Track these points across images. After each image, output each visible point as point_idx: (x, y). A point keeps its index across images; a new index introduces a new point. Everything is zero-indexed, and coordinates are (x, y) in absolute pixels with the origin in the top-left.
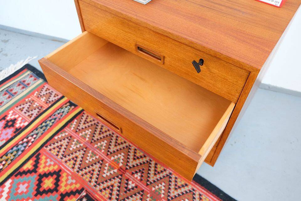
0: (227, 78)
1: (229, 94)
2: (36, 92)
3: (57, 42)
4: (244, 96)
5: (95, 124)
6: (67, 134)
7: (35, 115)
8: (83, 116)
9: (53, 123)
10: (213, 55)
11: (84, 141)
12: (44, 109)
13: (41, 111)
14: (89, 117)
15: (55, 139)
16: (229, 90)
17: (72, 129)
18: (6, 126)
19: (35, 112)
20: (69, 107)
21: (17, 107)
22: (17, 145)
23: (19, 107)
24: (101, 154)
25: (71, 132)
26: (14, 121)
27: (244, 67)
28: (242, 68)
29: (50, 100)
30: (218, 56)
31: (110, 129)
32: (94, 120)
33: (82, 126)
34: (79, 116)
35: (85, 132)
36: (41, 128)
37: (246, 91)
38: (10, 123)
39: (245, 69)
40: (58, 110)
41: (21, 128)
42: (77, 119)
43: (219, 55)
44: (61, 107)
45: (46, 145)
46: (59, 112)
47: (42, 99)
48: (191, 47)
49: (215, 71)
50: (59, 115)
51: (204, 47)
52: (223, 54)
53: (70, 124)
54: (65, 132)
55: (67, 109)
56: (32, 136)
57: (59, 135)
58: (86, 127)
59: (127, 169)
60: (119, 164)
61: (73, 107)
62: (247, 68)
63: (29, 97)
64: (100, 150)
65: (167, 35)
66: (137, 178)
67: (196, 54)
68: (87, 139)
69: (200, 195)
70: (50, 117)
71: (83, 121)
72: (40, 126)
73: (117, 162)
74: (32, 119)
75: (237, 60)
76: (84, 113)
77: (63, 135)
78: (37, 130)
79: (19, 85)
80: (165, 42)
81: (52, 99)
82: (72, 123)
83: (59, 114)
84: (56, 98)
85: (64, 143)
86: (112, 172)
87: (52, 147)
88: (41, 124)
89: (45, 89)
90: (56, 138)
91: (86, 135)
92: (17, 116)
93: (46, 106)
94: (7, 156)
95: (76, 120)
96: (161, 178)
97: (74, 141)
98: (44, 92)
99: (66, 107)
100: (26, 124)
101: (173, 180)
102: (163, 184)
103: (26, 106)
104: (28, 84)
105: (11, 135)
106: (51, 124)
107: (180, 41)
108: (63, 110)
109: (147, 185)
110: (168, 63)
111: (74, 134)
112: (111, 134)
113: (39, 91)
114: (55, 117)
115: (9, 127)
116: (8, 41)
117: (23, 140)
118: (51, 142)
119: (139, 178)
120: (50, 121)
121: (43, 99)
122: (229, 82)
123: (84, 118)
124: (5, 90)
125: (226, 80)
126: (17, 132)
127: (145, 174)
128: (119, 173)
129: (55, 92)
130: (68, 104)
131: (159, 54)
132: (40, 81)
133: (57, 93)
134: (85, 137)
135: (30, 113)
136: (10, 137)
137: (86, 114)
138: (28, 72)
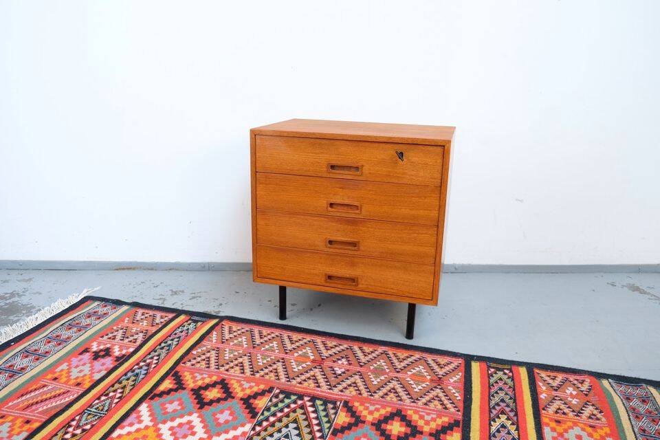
0: (426, 162)
1: (432, 179)
2: (127, 319)
3: (126, 270)
5: (247, 331)
6: (209, 347)
8: (222, 328)
9: (178, 341)
10: (411, 143)
11: (241, 349)
12: (153, 332)
13: (149, 334)
14: (234, 327)
15: (193, 354)
16: (431, 174)
17: (214, 341)
18: (96, 356)
19: (140, 338)
20: (194, 324)
21: (102, 337)
22: (132, 370)
23: (105, 338)
24: (277, 354)
25: (215, 344)
26: (107, 352)
27: (438, 143)
28: (437, 146)
29: (157, 322)
31: (274, 332)
32: (243, 328)
33: (228, 336)
35: (236, 340)
36: (162, 349)
38: (103, 353)
39: (440, 146)
40: (179, 328)
41: (124, 355)
43: (416, 141)
44: (182, 326)
45: (183, 361)
46: (180, 330)
47: (141, 323)
48: (390, 143)
51: (402, 138)
53: (207, 337)
54: (205, 345)
55: (191, 326)
56: (152, 358)
57: (197, 349)
58: (235, 336)
59: (323, 359)
60: (309, 357)
61: (199, 323)
62: (441, 144)
64: (274, 351)
65: (365, 139)
66: (343, 364)
68: (245, 346)
69: (434, 360)
70: (169, 337)
71: (226, 332)
72: (159, 347)
73: (305, 356)
76: (222, 325)
77: (204, 348)
78: (155, 352)
79: (89, 317)
80: (363, 148)
81: (159, 320)
82: (210, 335)
83: (182, 332)
84: (166, 319)
85: (211, 355)
86: (304, 365)
87: (193, 362)
88: (160, 344)
89: (139, 313)
90: (194, 352)
91: (240, 342)
92: (108, 346)
93: (154, 329)
94: (120, 383)
95: (215, 333)
96: (375, 357)
97: (225, 351)
98: (139, 317)
99: (189, 325)
100: (131, 350)
101: (392, 355)
102: (382, 361)
103: (119, 335)
104: (105, 314)
105: (112, 363)
106: (175, 343)
107: (378, 141)
108: (186, 328)
109: (361, 366)
111: (220, 346)
112: (279, 335)
113: (131, 318)
114: (177, 336)
115: (104, 356)
116: (30, 279)
117: (138, 364)
118: (189, 356)
119: (346, 363)
120: (172, 340)
121: (144, 323)
122: (429, 165)
123: (226, 329)
124: (67, 324)
125: (426, 164)
126: (122, 360)
127: (352, 358)
128: (315, 365)
129: (159, 314)
130: (190, 322)
131: (356, 165)
132: (125, 308)
133: (164, 314)
134: (240, 344)
135: (131, 338)
136: (112, 366)
137: (226, 325)
138: (97, 303)
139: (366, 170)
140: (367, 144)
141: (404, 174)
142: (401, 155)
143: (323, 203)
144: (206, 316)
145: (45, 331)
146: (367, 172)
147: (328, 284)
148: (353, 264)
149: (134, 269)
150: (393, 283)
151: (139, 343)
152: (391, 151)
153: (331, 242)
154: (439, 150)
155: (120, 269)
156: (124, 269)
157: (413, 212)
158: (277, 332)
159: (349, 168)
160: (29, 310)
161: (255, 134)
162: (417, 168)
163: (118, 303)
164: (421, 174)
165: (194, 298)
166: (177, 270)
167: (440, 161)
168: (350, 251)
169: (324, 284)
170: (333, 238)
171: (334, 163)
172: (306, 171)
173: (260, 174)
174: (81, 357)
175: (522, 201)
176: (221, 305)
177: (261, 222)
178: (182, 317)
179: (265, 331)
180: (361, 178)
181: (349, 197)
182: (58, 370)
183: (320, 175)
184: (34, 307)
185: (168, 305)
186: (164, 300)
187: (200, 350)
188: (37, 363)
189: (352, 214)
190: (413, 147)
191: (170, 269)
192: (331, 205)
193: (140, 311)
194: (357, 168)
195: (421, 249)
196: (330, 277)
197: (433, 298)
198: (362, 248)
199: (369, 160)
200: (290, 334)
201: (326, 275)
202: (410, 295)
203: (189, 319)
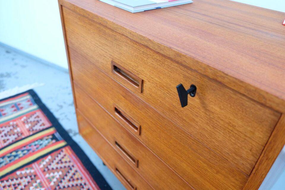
0: (234, 124)
1: (237, 155)
2: (25, 118)
4: (265, 164)
5: (69, 166)
6: (32, 171)
7: (10, 141)
8: (60, 154)
9: (24, 154)
10: (211, 76)
11: (47, 186)
12: (23, 137)
14: (66, 157)
15: (16, 174)
16: (237, 147)
17: (42, 166)
19: (12, 138)
20: (50, 140)
25: (38, 171)
27: (268, 102)
28: (263, 105)
29: (35, 128)
30: (220, 79)
31: (84, 178)
32: (70, 162)
33: (54, 165)
34: (56, 153)
35: (54, 173)
36: (9, 157)
37: (271, 154)
39: (270, 108)
40: (37, 141)
42: (52, 157)
43: (221, 76)
44: (41, 139)
45: (2, 179)
46: (37, 143)
48: (177, 62)
49: (214, 108)
50: (35, 147)
51: (197, 62)
52: (229, 74)
53: (42, 159)
54: (32, 168)
55: (46, 142)
57: (23, 170)
58: (57, 168)
61: (54, 141)
62: (274, 106)
63: (15, 121)
65: (146, 44)
67: (185, 76)
68: (52, 184)
70: (25, 146)
71: (57, 160)
72: (9, 155)
74: (6, 144)
75: (254, 87)
76: (62, 151)
77: (28, 172)
78: (3, 158)
79: (13, 107)
80: (144, 56)
81: (38, 127)
82: (44, 159)
83: (35, 145)
84: (41, 128)
85: (24, 181)
87: (8, 184)
88: (11, 153)
89: (35, 116)
90: (18, 173)
91: (53, 177)
93: (26, 134)
95: (49, 157)
97: (36, 182)
98: (32, 119)
99: (47, 140)
103: (7, 131)
104: (22, 108)
106: (21, 155)
107: (162, 52)
108: (41, 142)
110: (148, 92)
111: (40, 174)
112: (83, 184)
114: (29, 148)
118: (10, 177)
120: (23, 151)
121: (27, 126)
122: (238, 131)
123: (60, 157)
125: (233, 126)
129: (43, 121)
130: (50, 137)
132: (35, 107)
133: (46, 122)
135: (7, 137)
138: (28, 97)
139: (146, 88)
161: (61, 5)
170: (118, 141)
178: (52, 130)
179: (80, 173)
183: (106, 71)
185: (57, 115)
193: (38, 113)
196: (117, 170)
201: (115, 165)
203: (53, 135)
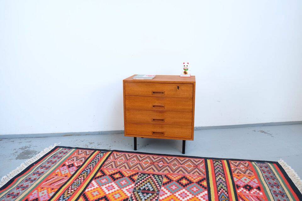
0: (187, 90)
5: (123, 155)
6: (111, 161)
9: (98, 160)
13: (86, 158)
14: (118, 154)
16: (189, 94)
17: (112, 159)
18: (69, 166)
20: (102, 153)
22: (84, 170)
23: (70, 160)
24: (136, 162)
26: (73, 165)
29: (88, 154)
32: (121, 154)
33: (117, 157)
36: (93, 163)
41: (79, 166)
45: (103, 166)
47: (82, 155)
51: (178, 82)
56: (90, 166)
58: (119, 157)
59: (154, 162)
61: (104, 153)
68: (124, 160)
69: (194, 160)
70: (94, 158)
71: (115, 156)
73: (147, 162)
77: (109, 162)
78: (91, 164)
79: (60, 154)
82: (109, 157)
83: (98, 157)
84: (91, 152)
85: (112, 163)
86: (148, 165)
87: (106, 166)
88: (92, 161)
90: (106, 163)
92: (72, 163)
93: (88, 156)
94: (82, 175)
95: (111, 156)
96: (172, 161)
97: (117, 162)
98: (80, 152)
100: (81, 164)
101: (178, 160)
102: (175, 161)
103: (75, 159)
104: (66, 152)
108: (100, 155)
109: (168, 164)
111: (115, 160)
113: (77, 153)
115: (72, 167)
116: (30, 141)
117: (86, 168)
119: (162, 163)
120: (96, 160)
124: (53, 156)
126: (79, 167)
127: (164, 161)
128: (151, 164)
129: (88, 151)
130: (100, 153)
131: (162, 92)
132: (74, 150)
133: (89, 151)
134: (122, 159)
135: (80, 160)
136: (76, 169)
137: (115, 153)
138: (61, 149)
139: (166, 93)
140: (166, 84)
141: (180, 94)
142: (178, 87)
143: (151, 105)
144: (106, 151)
145: (46, 159)
146: (166, 94)
147: (153, 135)
148: (162, 127)
149: (72, 135)
150: (177, 133)
151: (83, 161)
152: (175, 86)
153: (154, 120)
154: (192, 85)
155: (66, 136)
156: (67, 136)
157: (183, 107)
158: (135, 155)
159: (160, 93)
160: (35, 153)
161: (125, 82)
162: (184, 92)
163: (70, 148)
164: (186, 94)
165: (99, 145)
166: (89, 135)
167: (192, 89)
168: (161, 123)
169: (152, 135)
170: (155, 118)
171: (155, 91)
172: (144, 94)
173: (127, 96)
174: (63, 167)
175: (220, 102)
176: (110, 146)
177: (127, 114)
178: (97, 152)
179: (130, 154)
180: (163, 96)
181: (160, 103)
182: (57, 172)
183: (149, 95)
184: (37, 152)
185: (90, 147)
186: (88, 146)
187: (107, 162)
188: (47, 170)
189: (161, 109)
190: (182, 84)
191: (86, 135)
192: (154, 106)
193: (80, 150)
194: (163, 93)
195: (186, 120)
196: (154, 133)
197: (192, 138)
198: (165, 121)
199: (167, 90)
200: (140, 155)
201: (152, 132)
202: (183, 137)
203: (100, 152)
